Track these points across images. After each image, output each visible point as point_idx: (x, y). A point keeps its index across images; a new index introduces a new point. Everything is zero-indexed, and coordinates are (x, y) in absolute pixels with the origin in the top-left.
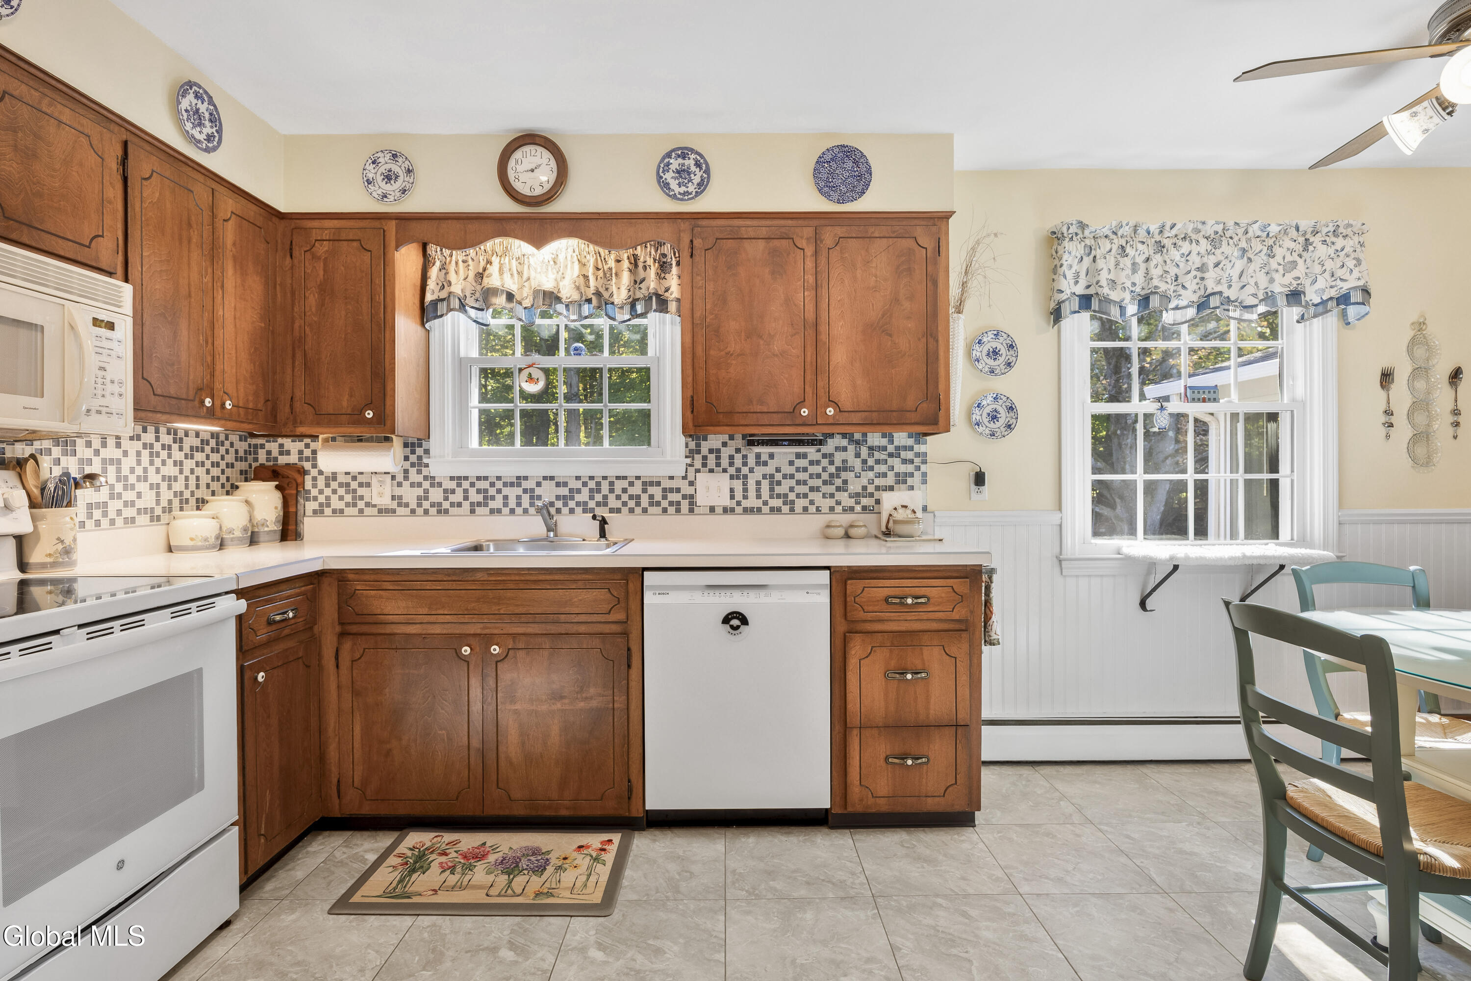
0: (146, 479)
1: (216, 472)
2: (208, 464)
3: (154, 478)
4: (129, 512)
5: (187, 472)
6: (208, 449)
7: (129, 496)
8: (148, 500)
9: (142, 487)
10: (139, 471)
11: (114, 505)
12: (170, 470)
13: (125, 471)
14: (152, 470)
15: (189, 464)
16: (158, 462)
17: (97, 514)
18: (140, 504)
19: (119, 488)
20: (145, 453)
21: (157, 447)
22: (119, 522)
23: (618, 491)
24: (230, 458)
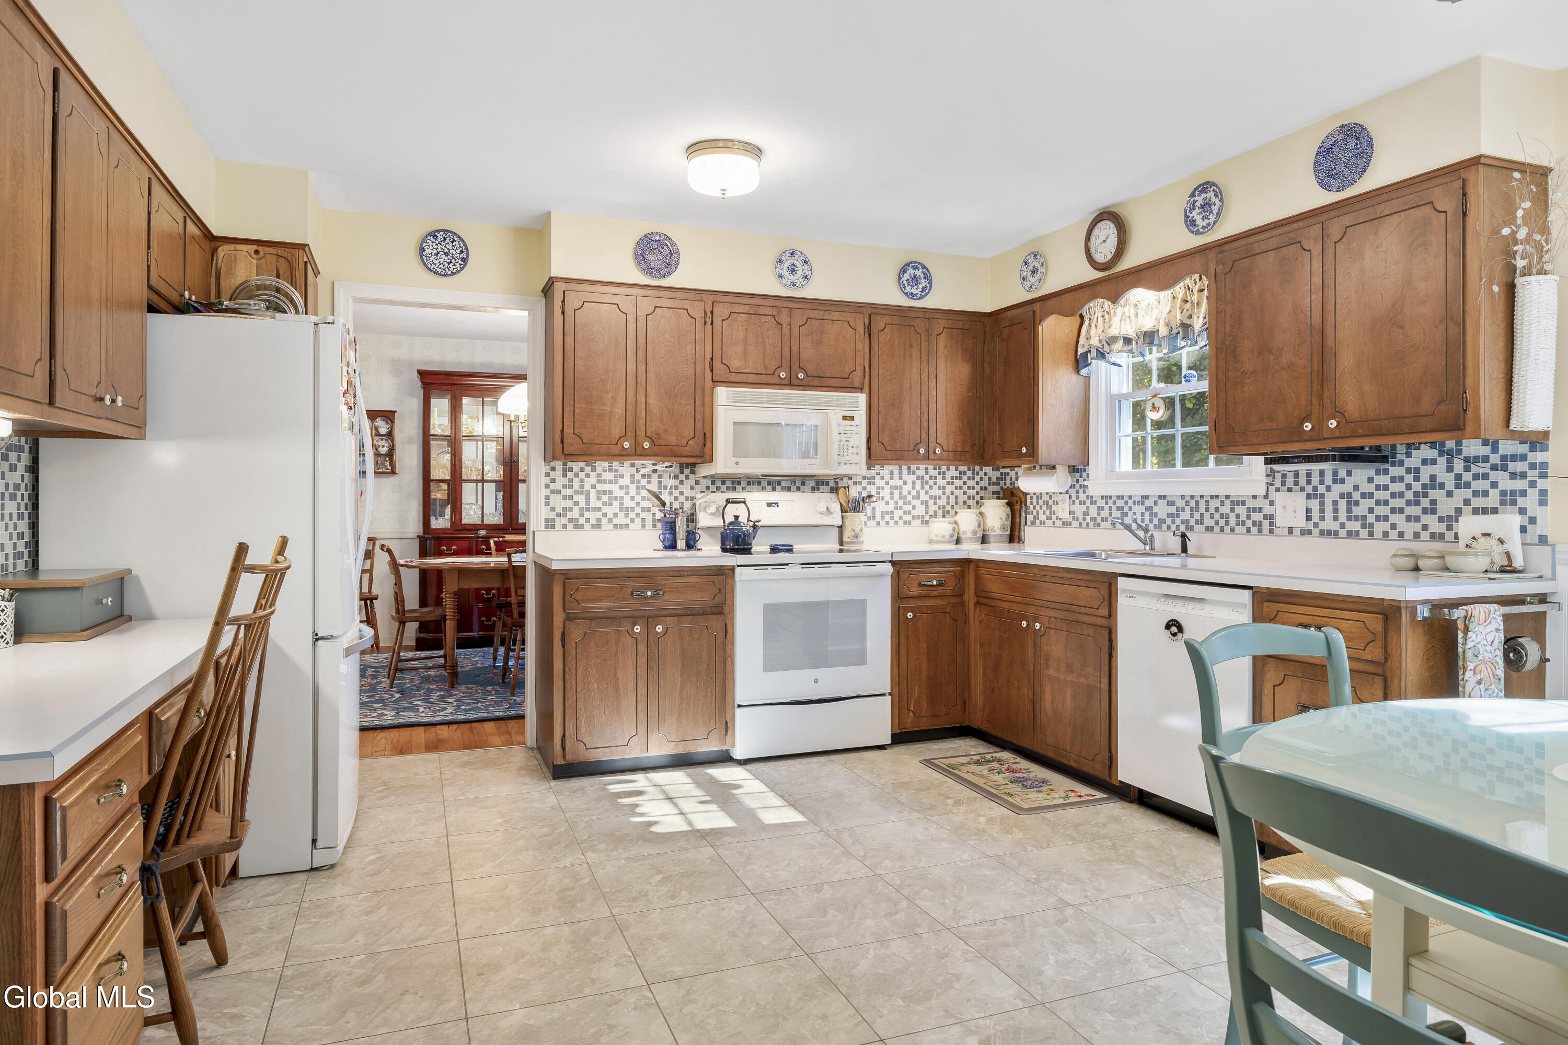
0: (918, 498)
1: (971, 493)
2: (965, 488)
3: (924, 497)
4: (907, 518)
5: (948, 493)
6: (965, 478)
7: (908, 508)
8: (920, 510)
9: (916, 502)
10: (914, 493)
11: (898, 513)
12: (936, 492)
13: (905, 493)
14: (922, 493)
15: (950, 488)
16: (927, 487)
17: (887, 518)
18: (914, 513)
19: (901, 503)
20: (918, 483)
21: (927, 478)
22: (901, 522)
23: (1212, 510)
24: (985, 483)
